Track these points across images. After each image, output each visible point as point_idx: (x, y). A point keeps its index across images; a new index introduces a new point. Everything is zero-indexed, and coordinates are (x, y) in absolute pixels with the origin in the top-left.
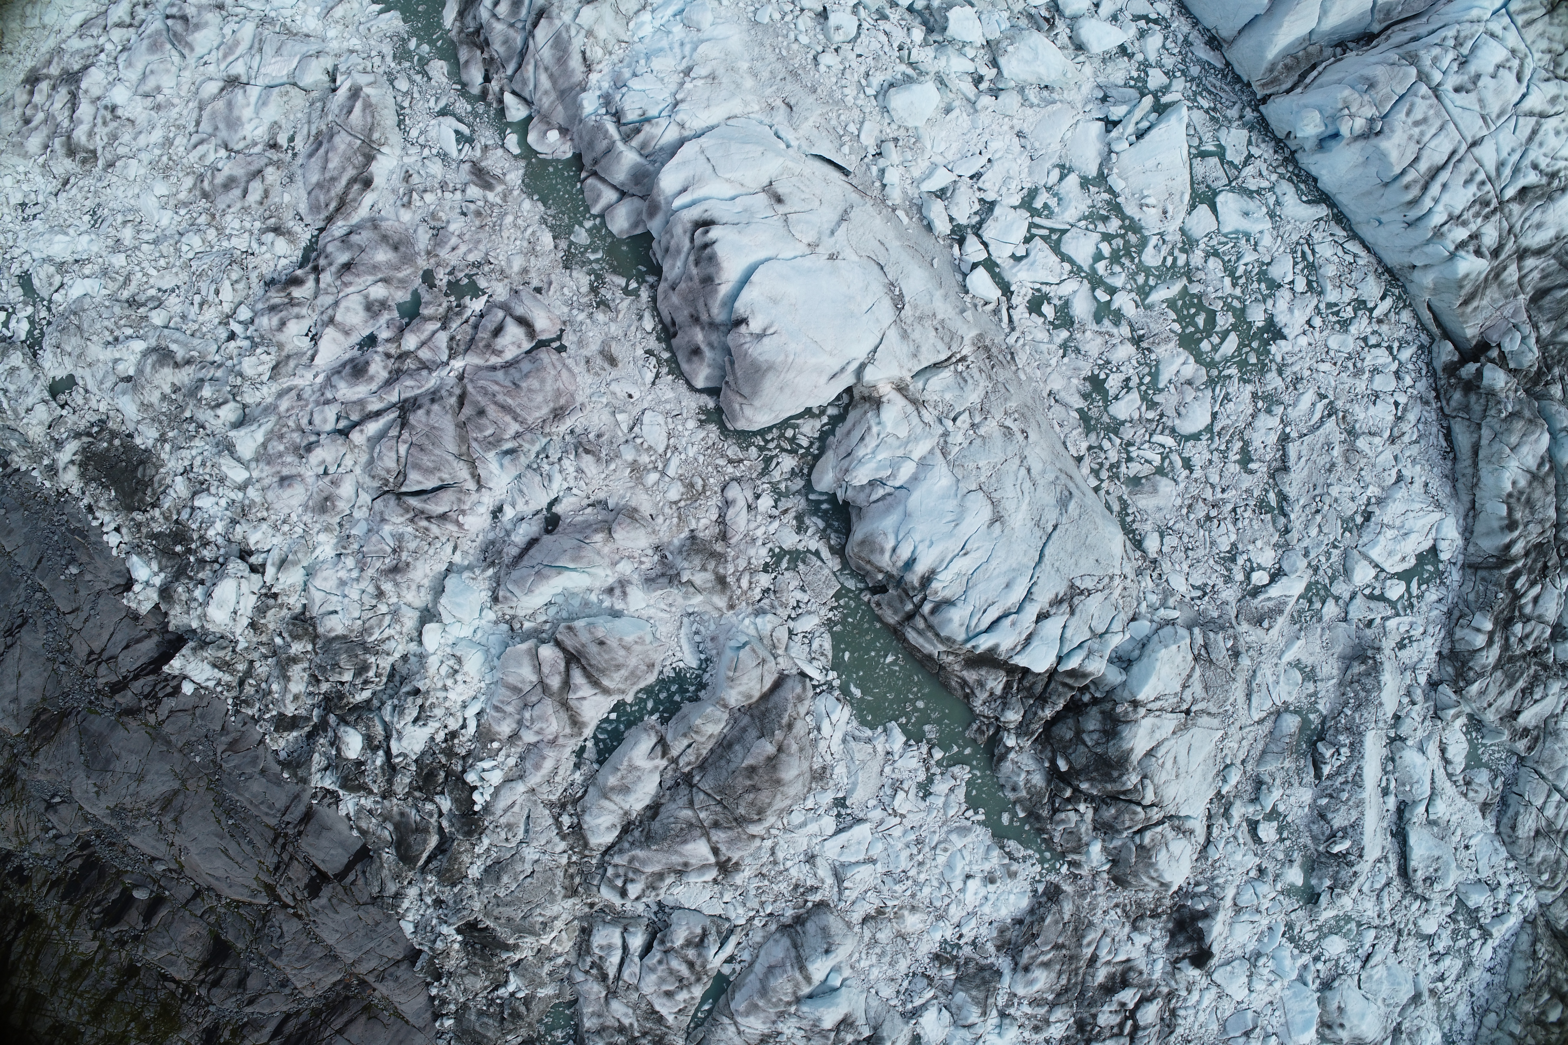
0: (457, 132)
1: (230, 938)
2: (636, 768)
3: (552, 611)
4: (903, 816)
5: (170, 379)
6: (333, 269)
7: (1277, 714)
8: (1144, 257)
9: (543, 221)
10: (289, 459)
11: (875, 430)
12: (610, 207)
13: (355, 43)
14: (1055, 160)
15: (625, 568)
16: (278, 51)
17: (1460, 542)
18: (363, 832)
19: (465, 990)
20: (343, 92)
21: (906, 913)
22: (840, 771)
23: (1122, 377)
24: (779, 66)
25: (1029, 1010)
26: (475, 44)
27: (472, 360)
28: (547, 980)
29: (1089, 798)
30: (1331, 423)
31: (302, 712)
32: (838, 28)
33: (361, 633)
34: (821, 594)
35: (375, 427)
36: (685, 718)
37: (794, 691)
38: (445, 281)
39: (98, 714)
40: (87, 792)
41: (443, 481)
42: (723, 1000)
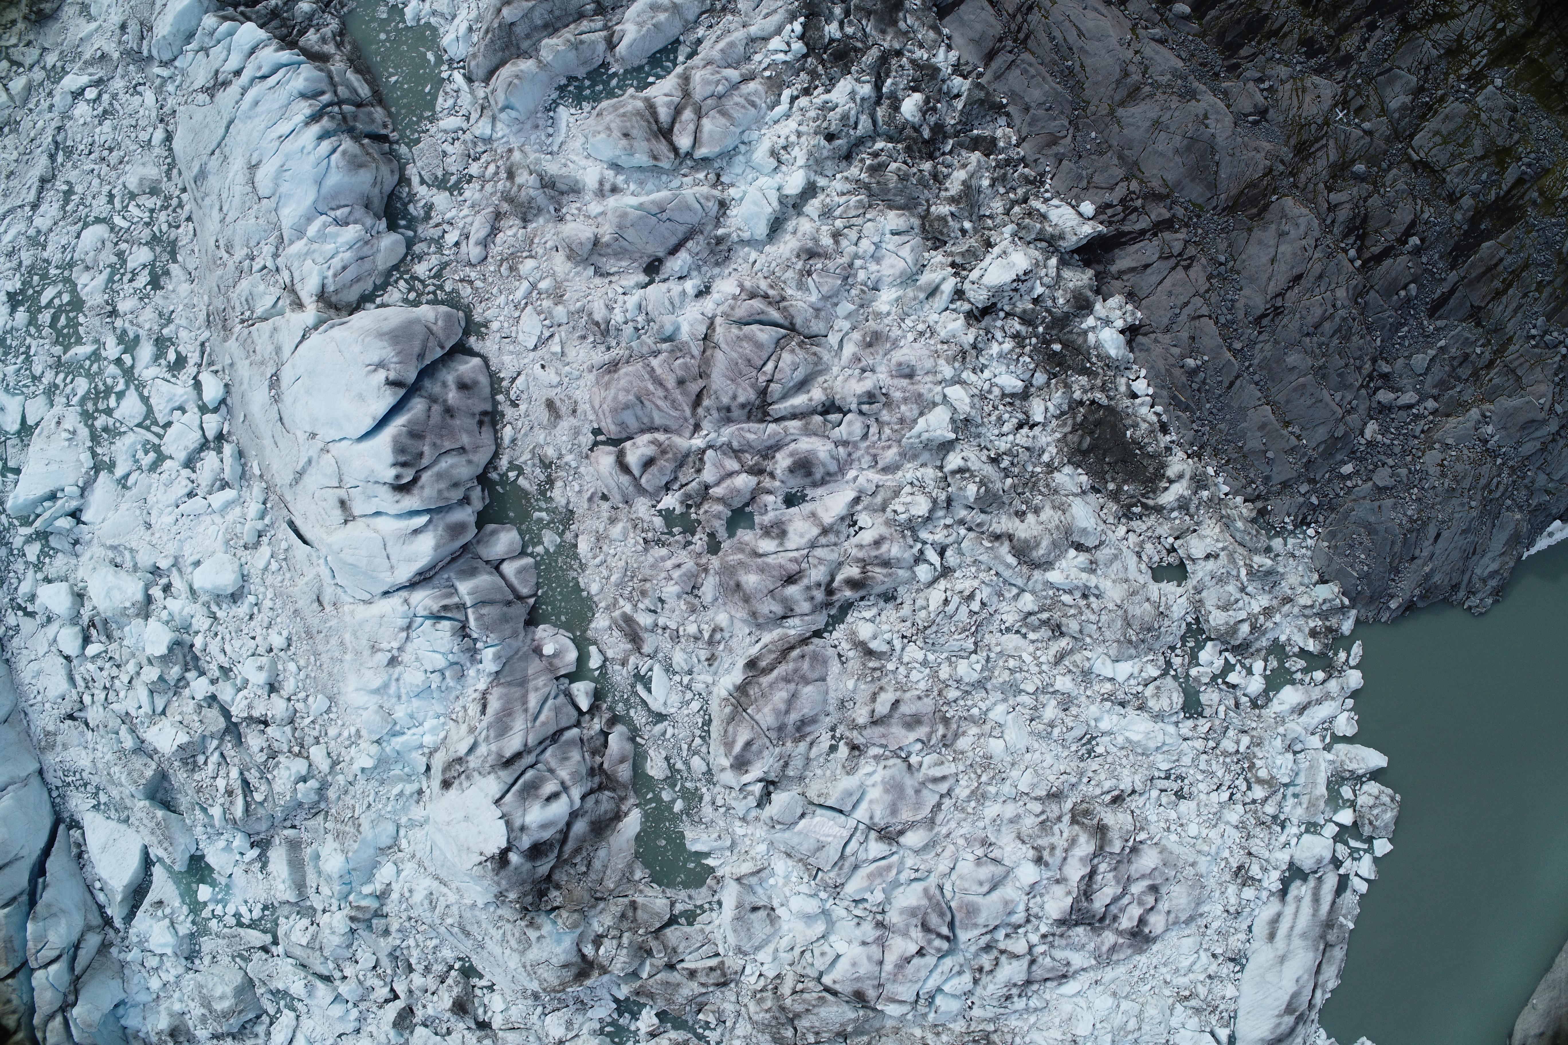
0: (649, 691)
2: (638, 24)
5: (1023, 527)
6: (805, 581)
8: (86, 387)
9: (583, 567)
10: (897, 395)
11: (330, 273)
12: (512, 559)
13: (739, 829)
14: (128, 494)
15: (595, 208)
16: (821, 847)
18: (936, 29)
20: (756, 772)
23: (135, 284)
24: (321, 648)
26: (608, 777)
27: (683, 443)
31: (962, 152)
32: (261, 668)
33: (870, 206)
34: (431, 146)
35: (799, 401)
36: (584, 63)
37: (478, 66)
38: (697, 537)
39: (1194, 205)
40: (1218, 121)
41: (740, 328)
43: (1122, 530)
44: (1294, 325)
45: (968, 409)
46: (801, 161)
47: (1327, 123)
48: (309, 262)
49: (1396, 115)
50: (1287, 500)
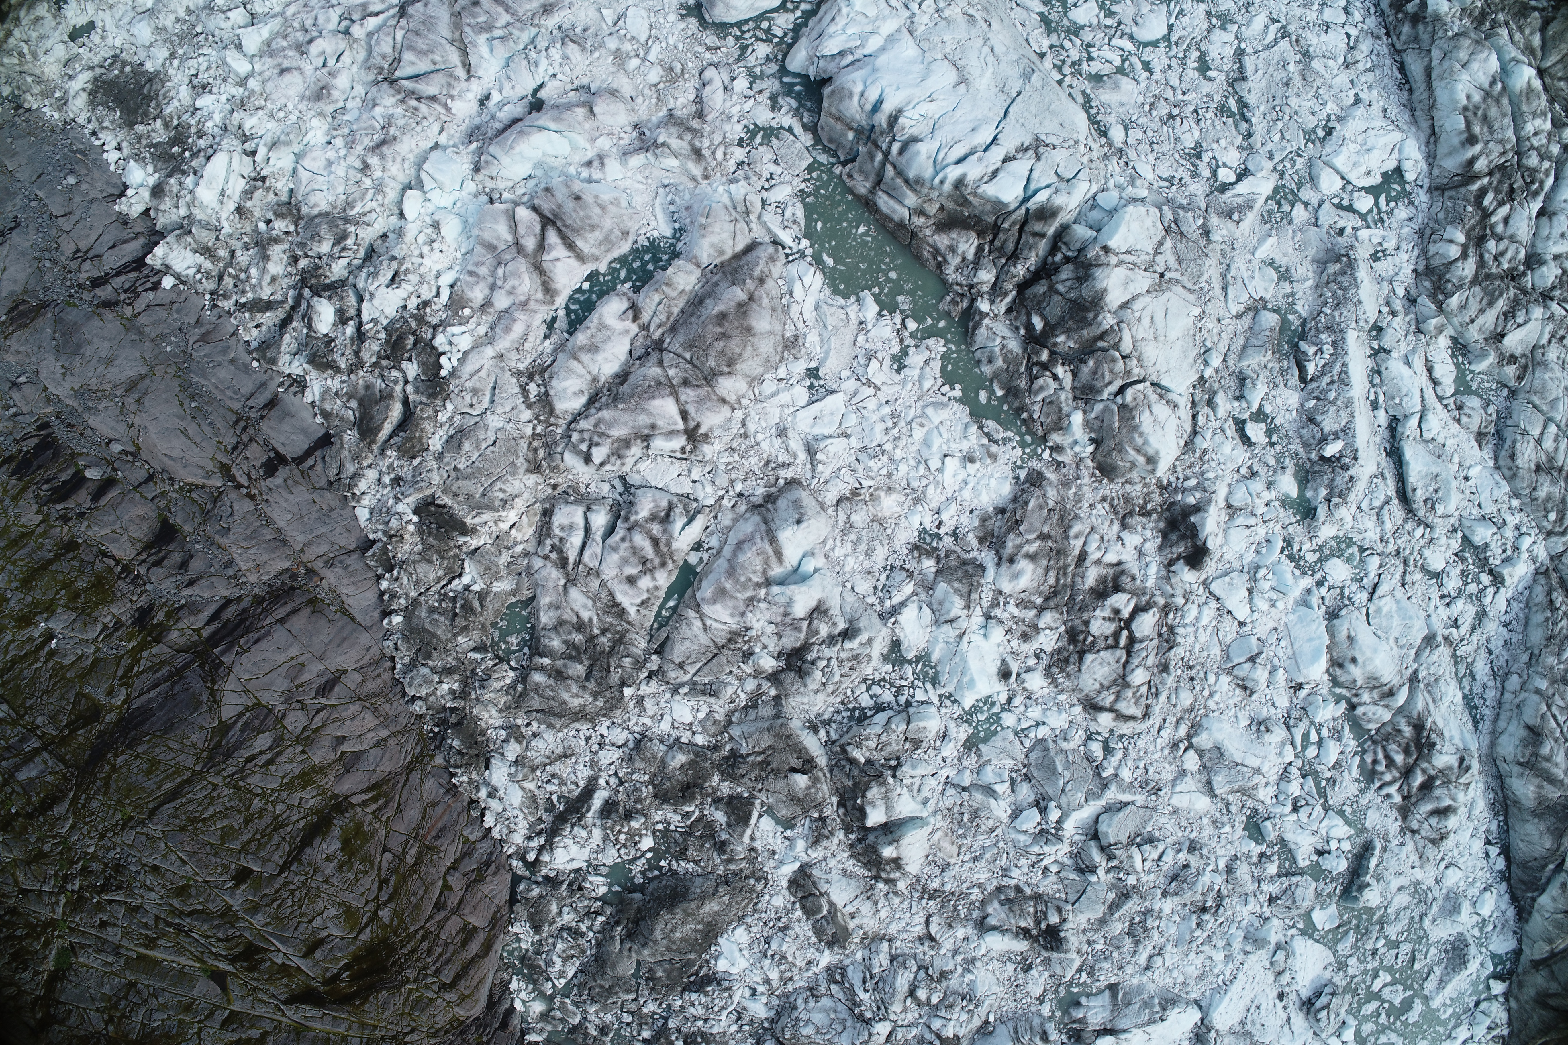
1: (178, 521)
2: (607, 327)
3: (531, 183)
4: (877, 388)
7: (1256, 307)
10: (291, 53)
11: (845, 10)
15: (604, 143)
17: (1423, 165)
18: (326, 415)
19: (417, 582)
21: (882, 494)
22: (812, 339)
25: (1016, 612)
28: (504, 573)
29: (1067, 360)
30: (1284, 44)
31: (278, 297)
34: (793, 165)
35: (373, 23)
36: (656, 283)
37: (765, 253)
39: (75, 306)
40: (54, 373)
41: (435, 63)
42: (689, 592)
46: (414, 230)
48: (872, 15)
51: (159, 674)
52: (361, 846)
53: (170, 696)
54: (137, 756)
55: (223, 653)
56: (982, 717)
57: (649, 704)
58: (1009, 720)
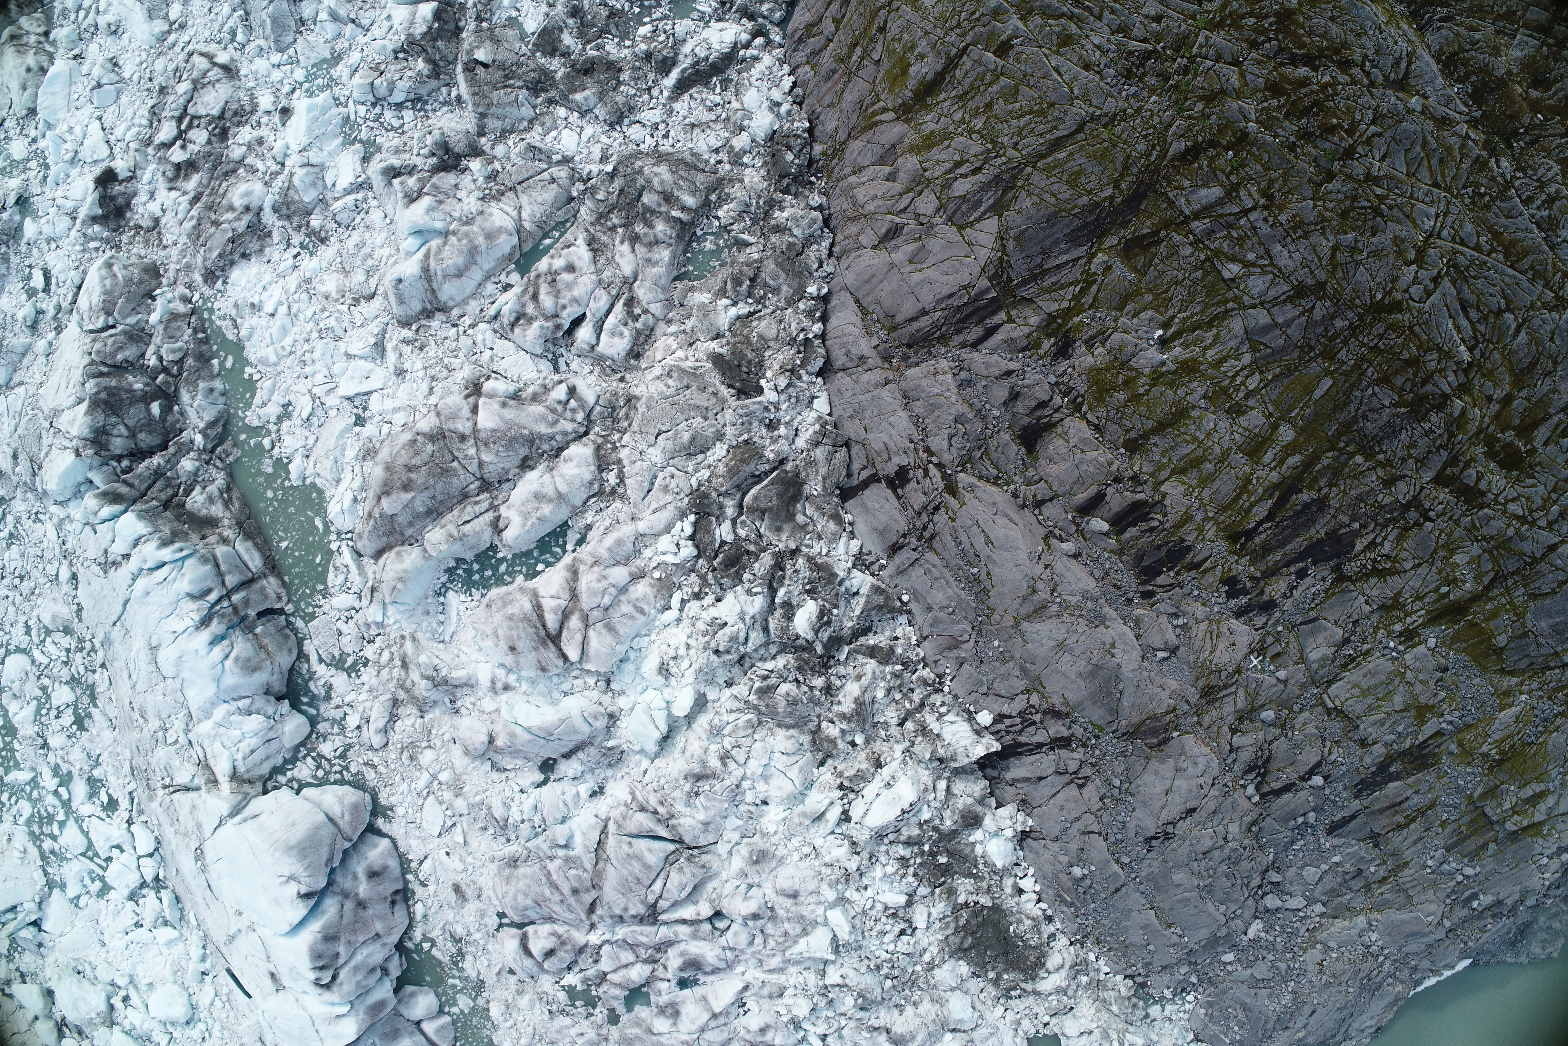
1: (1014, 448)
2: (522, 514)
3: (566, 687)
4: (310, 391)
5: (901, 1020)
10: (781, 913)
11: (239, 756)
12: (431, 1018)
15: (488, 704)
18: (837, 518)
19: (781, 322)
21: (334, 295)
22: (351, 453)
23: (62, 721)
25: (260, 164)
27: (580, 937)
28: (695, 311)
29: (144, 369)
31: (859, 658)
33: (760, 723)
34: (325, 625)
35: (687, 912)
36: (472, 548)
37: (366, 545)
38: (597, 1011)
39: (1094, 725)
40: (1125, 652)
41: (630, 843)
42: (527, 247)
43: (1000, 1010)
44: (1184, 850)
45: (847, 937)
46: (690, 676)
47: (1238, 671)
48: (218, 745)
49: (1315, 666)
50: (1167, 977)
51: (1054, 279)
52: (893, 67)
53: (1046, 253)
54: (1090, 193)
55: (987, 291)
56: (320, 81)
57: (597, 154)
58: (299, 74)
